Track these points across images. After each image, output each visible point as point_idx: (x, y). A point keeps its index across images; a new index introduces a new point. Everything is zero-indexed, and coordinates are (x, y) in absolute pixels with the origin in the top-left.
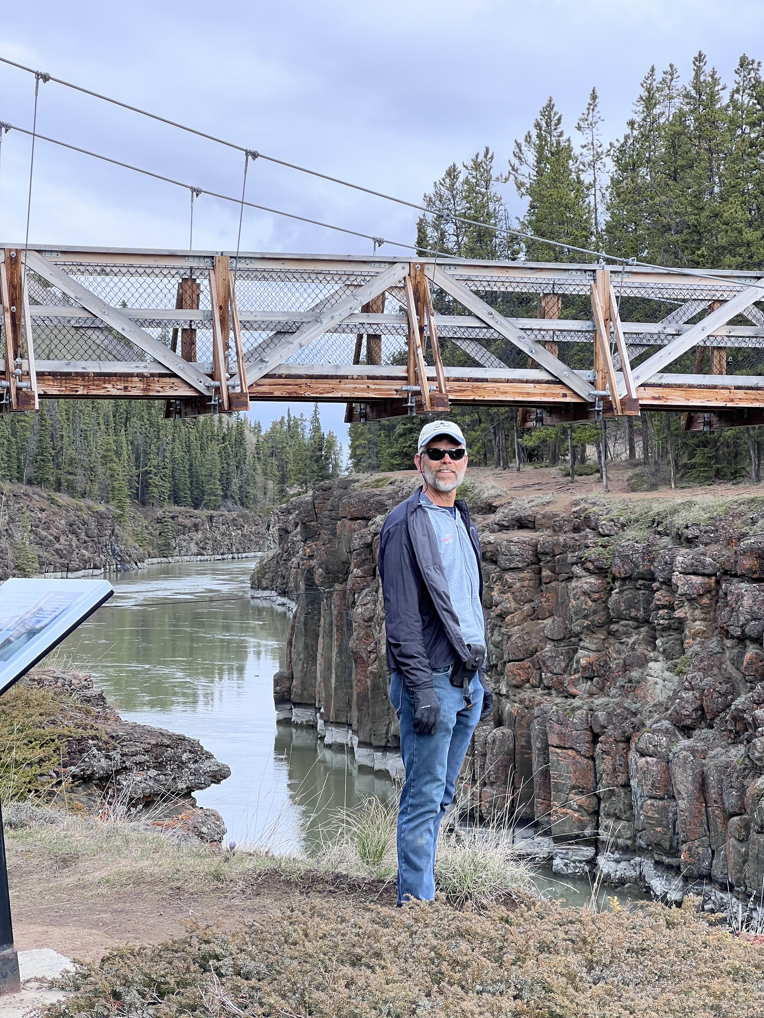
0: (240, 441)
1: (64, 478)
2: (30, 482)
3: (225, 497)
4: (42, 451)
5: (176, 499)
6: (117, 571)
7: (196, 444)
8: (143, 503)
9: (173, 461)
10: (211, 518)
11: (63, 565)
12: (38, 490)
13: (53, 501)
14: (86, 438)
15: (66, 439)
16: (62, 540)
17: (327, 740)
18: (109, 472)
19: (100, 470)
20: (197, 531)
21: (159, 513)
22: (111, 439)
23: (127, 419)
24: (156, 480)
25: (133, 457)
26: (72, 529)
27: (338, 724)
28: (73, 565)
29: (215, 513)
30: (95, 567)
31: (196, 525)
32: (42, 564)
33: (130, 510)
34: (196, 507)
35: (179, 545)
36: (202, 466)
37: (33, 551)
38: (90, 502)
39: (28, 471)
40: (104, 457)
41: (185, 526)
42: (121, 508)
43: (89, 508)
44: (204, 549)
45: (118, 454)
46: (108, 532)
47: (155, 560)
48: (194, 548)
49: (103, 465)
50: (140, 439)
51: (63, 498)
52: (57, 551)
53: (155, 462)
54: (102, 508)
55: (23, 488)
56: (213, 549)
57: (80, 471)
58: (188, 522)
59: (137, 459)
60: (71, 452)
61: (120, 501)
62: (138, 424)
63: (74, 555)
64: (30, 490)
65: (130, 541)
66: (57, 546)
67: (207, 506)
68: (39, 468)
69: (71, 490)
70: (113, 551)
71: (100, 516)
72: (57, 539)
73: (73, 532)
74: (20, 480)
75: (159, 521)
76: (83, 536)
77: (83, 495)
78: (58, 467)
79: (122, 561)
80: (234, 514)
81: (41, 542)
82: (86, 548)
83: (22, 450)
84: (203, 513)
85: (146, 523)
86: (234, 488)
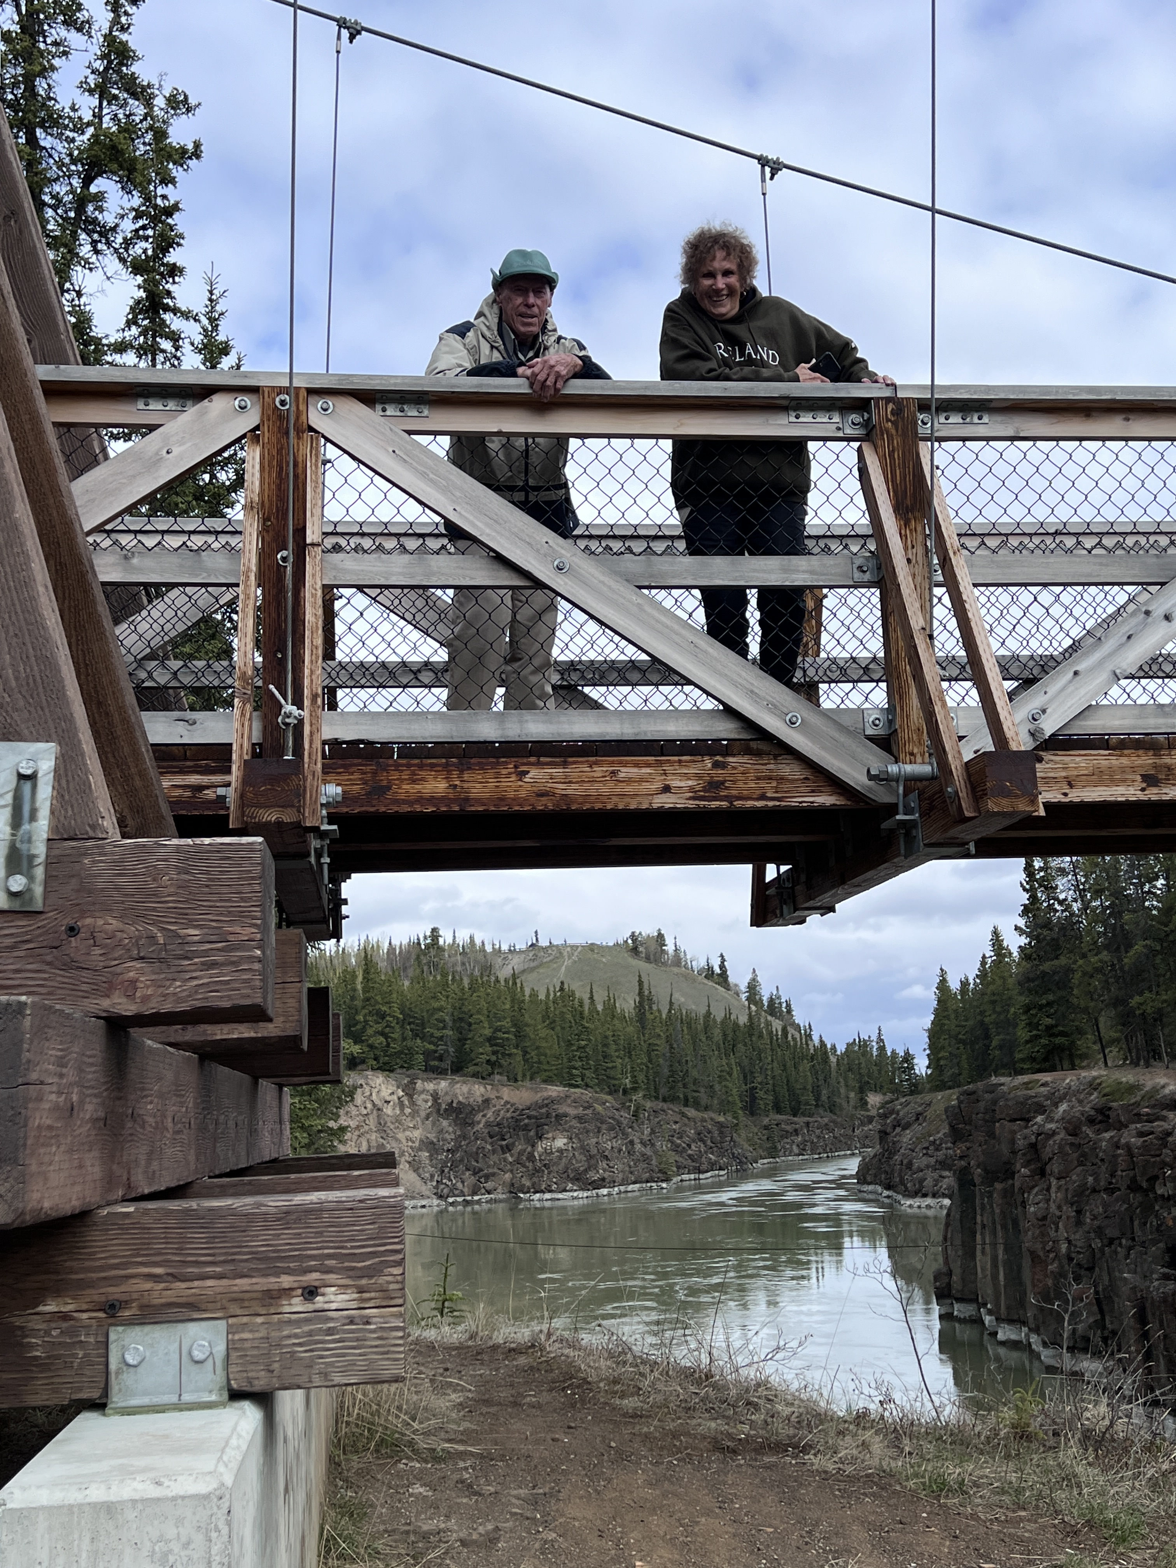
0: (826, 1060)
1: (691, 1095)
2: (664, 1100)
3: (817, 1106)
4: (673, 1073)
5: (778, 1109)
6: (737, 1171)
7: (790, 1064)
8: (752, 1114)
9: (773, 1078)
10: (808, 1124)
11: (695, 1168)
12: (671, 1106)
13: (683, 1115)
14: (705, 1062)
15: (690, 1064)
16: (693, 1147)
17: (1001, 1336)
18: (724, 1090)
19: (717, 1087)
20: (797, 1135)
21: (766, 1121)
22: (724, 1062)
23: (734, 1046)
24: (761, 1094)
25: (741, 1076)
26: (700, 1137)
27: (1010, 1321)
28: (704, 1167)
29: (810, 1119)
30: (721, 1169)
31: (796, 1130)
32: (678, 1167)
33: (743, 1119)
34: (795, 1116)
35: (783, 1147)
36: (796, 1081)
37: (673, 1157)
38: (713, 1115)
39: (663, 1091)
40: (719, 1077)
41: (787, 1132)
42: (736, 1118)
43: (712, 1119)
44: (804, 1150)
45: (730, 1074)
46: (728, 1139)
47: (765, 1161)
48: (795, 1149)
49: (720, 1083)
50: (746, 1062)
51: (691, 1112)
52: (689, 1156)
53: (759, 1080)
54: (721, 1119)
55: (661, 1105)
56: (812, 1150)
57: (702, 1090)
58: (789, 1128)
59: (745, 1077)
60: (694, 1073)
61: (735, 1112)
62: (743, 1049)
63: (703, 1159)
64: (665, 1106)
65: (746, 1146)
66: (690, 1152)
67: (804, 1115)
68: (672, 1088)
69: (697, 1105)
70: (733, 1154)
71: (721, 1125)
72: (689, 1146)
73: (701, 1140)
74: (657, 1098)
75: (766, 1128)
76: (709, 1143)
77: (706, 1108)
78: (685, 1086)
79: (741, 1163)
80: (826, 1120)
81: (676, 1149)
82: (712, 1153)
83: (657, 1074)
84: (801, 1120)
85: (756, 1130)
86: (824, 1098)
